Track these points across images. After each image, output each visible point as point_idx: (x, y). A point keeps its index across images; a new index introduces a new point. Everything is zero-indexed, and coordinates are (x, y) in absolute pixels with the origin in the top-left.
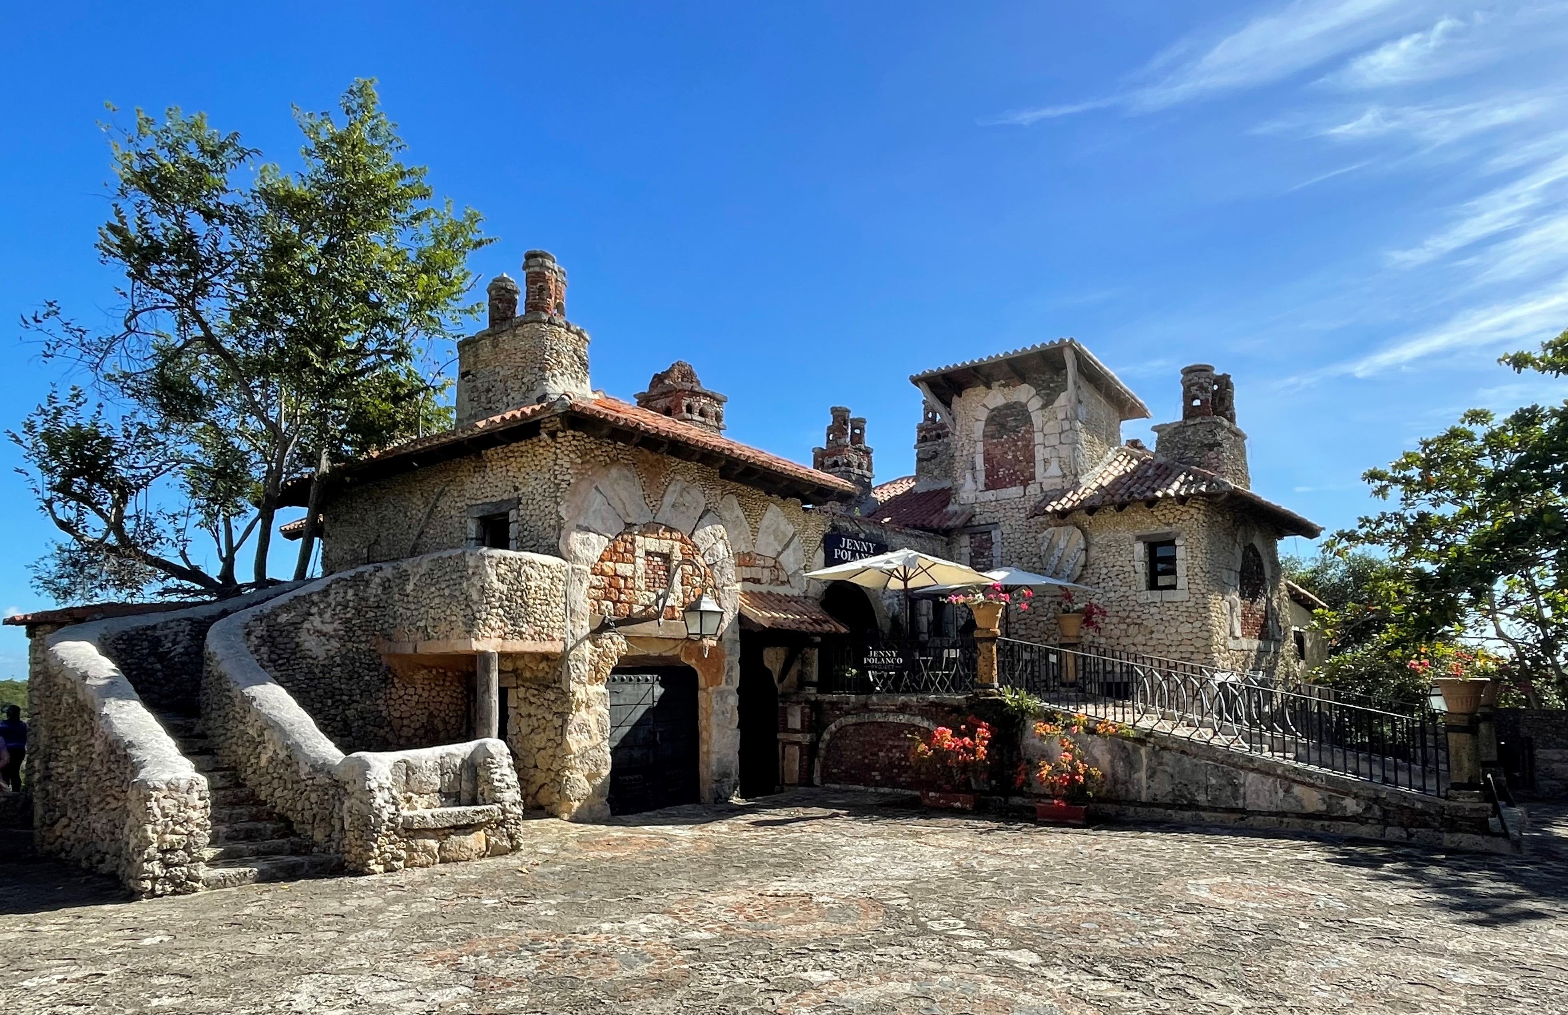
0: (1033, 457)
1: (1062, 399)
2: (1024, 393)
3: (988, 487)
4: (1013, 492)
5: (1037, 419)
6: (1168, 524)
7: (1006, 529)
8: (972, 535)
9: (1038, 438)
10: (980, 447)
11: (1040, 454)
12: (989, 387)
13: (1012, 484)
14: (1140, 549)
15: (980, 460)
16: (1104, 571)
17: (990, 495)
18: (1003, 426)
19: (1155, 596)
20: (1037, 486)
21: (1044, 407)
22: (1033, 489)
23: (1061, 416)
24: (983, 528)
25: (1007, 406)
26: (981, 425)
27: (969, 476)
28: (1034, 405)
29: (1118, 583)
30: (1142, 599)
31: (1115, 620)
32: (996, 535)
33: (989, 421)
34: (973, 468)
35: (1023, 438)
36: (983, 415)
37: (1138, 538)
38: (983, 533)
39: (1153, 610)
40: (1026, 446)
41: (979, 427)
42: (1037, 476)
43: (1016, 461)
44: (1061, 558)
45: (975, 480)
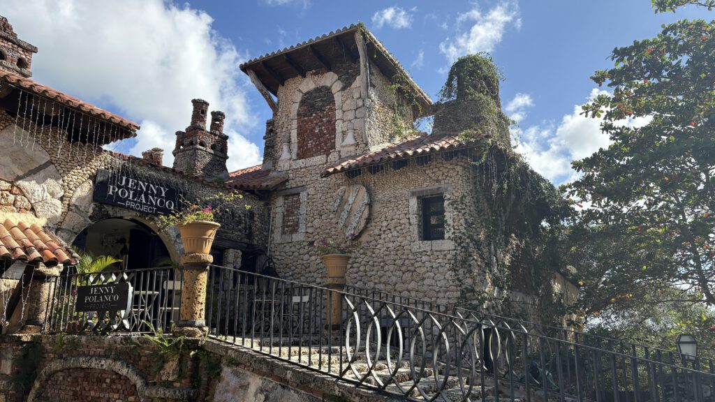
0: (334, 130)
1: (358, 82)
2: (330, 80)
3: (299, 157)
4: (318, 160)
5: (338, 98)
6: (438, 181)
7: (311, 191)
8: (286, 197)
9: (338, 114)
10: (295, 124)
11: (339, 127)
12: (304, 76)
13: (318, 153)
14: (414, 203)
15: (294, 134)
16: (385, 224)
17: (301, 163)
18: (312, 106)
19: (426, 246)
20: (336, 154)
21: (343, 89)
22: (333, 157)
23: (356, 95)
24: (293, 191)
25: (317, 90)
26: (296, 106)
27: (285, 148)
28: (336, 88)
29: (395, 234)
30: (415, 248)
31: (391, 267)
32: (303, 196)
33: (303, 103)
34: (289, 142)
35: (327, 115)
36: (298, 98)
37: (413, 194)
38: (293, 195)
39: (424, 258)
40: (329, 122)
41: (295, 108)
42: (338, 147)
43: (321, 134)
44: (349, 213)
45: (290, 151)
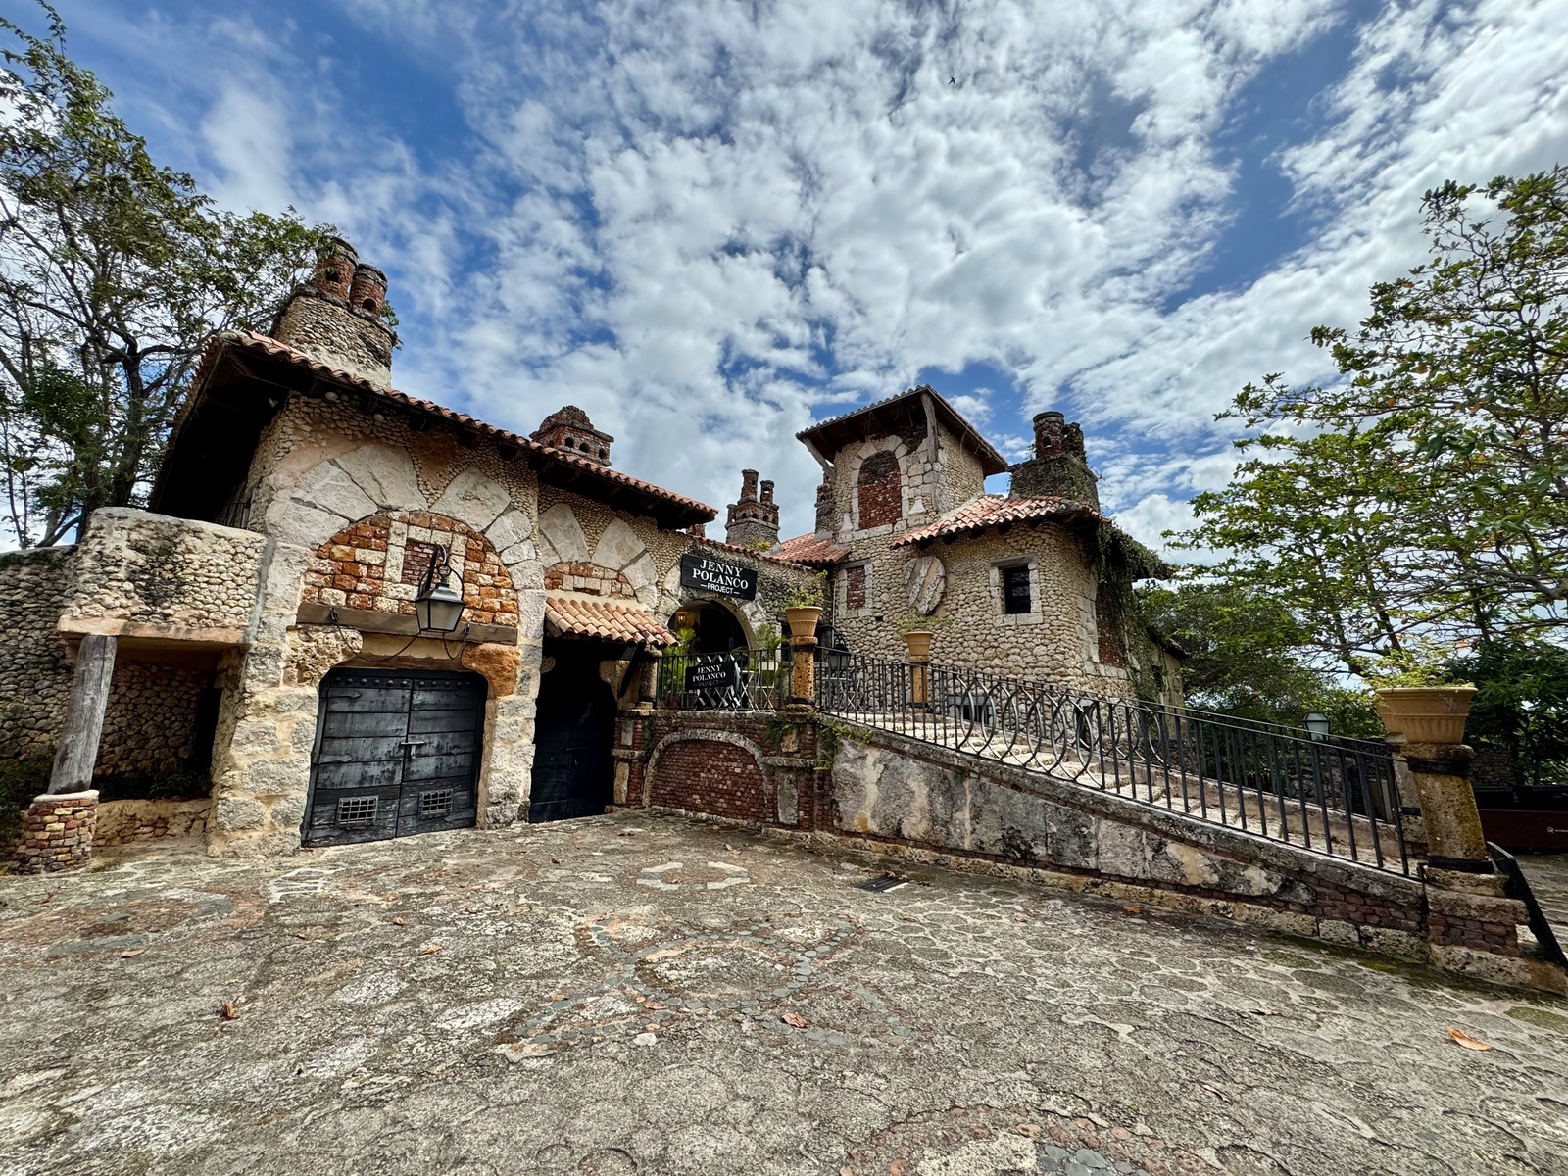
0: (900, 497)
1: (923, 445)
2: (893, 444)
3: (862, 527)
4: (883, 529)
5: (903, 463)
6: (1021, 550)
7: (877, 563)
8: (849, 571)
9: (904, 480)
10: (856, 492)
11: (906, 493)
12: (864, 441)
13: (882, 522)
14: (995, 575)
15: (855, 503)
16: (962, 597)
17: (863, 534)
18: (874, 472)
19: (1011, 619)
20: (903, 523)
21: (908, 453)
22: (900, 525)
23: (923, 459)
24: (857, 564)
25: (878, 455)
26: (857, 473)
27: (846, 518)
28: (900, 452)
29: (975, 607)
30: (998, 623)
31: (973, 643)
32: (868, 568)
33: (863, 470)
34: (850, 511)
35: (891, 482)
36: (858, 464)
37: (993, 565)
38: (857, 568)
39: (1009, 633)
40: (894, 489)
41: (855, 476)
42: (904, 514)
43: (886, 502)
44: (922, 586)
45: (852, 522)
